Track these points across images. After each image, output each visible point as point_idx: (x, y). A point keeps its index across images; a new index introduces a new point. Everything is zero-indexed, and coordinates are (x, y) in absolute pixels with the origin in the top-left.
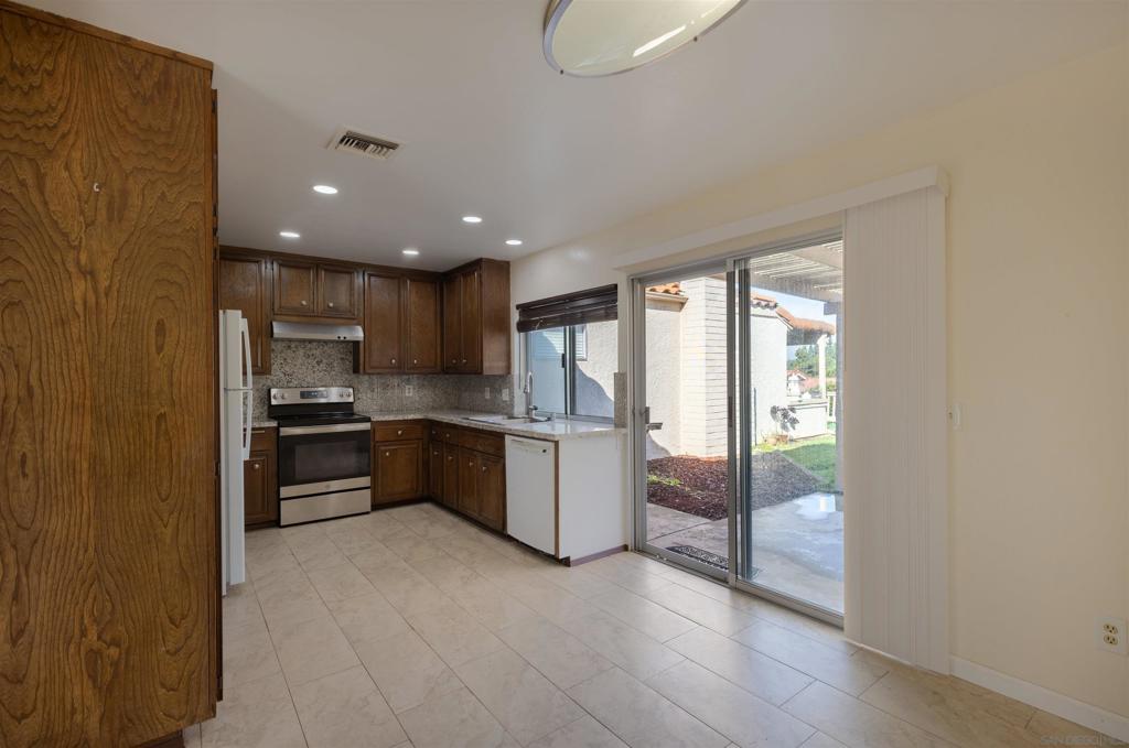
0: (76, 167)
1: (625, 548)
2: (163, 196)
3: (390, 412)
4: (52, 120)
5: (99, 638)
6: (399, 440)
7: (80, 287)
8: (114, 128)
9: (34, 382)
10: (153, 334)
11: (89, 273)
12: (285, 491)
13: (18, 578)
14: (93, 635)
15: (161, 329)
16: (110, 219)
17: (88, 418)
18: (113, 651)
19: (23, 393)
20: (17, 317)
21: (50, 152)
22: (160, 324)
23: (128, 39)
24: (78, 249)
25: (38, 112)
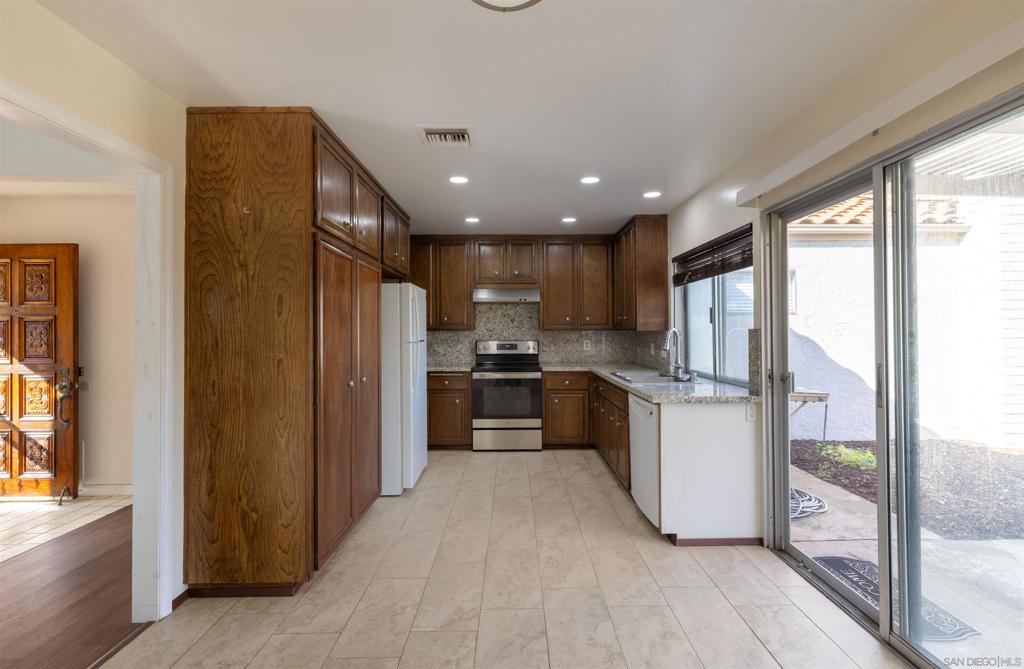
0: (239, 200)
1: (760, 542)
2: (282, 210)
3: (569, 363)
4: (227, 173)
5: (248, 504)
6: (567, 390)
7: (240, 276)
8: (257, 169)
9: (219, 337)
10: (276, 304)
11: (244, 266)
12: (477, 423)
13: (211, 456)
14: (244, 501)
15: (280, 302)
16: (255, 230)
17: (243, 361)
18: (254, 515)
19: (214, 343)
20: (212, 297)
21: (227, 193)
22: (280, 296)
23: (263, 108)
24: (238, 251)
25: (223, 170)
